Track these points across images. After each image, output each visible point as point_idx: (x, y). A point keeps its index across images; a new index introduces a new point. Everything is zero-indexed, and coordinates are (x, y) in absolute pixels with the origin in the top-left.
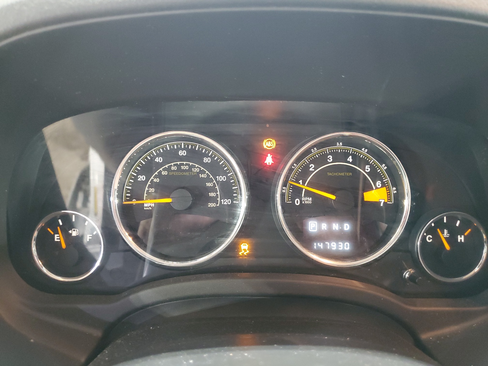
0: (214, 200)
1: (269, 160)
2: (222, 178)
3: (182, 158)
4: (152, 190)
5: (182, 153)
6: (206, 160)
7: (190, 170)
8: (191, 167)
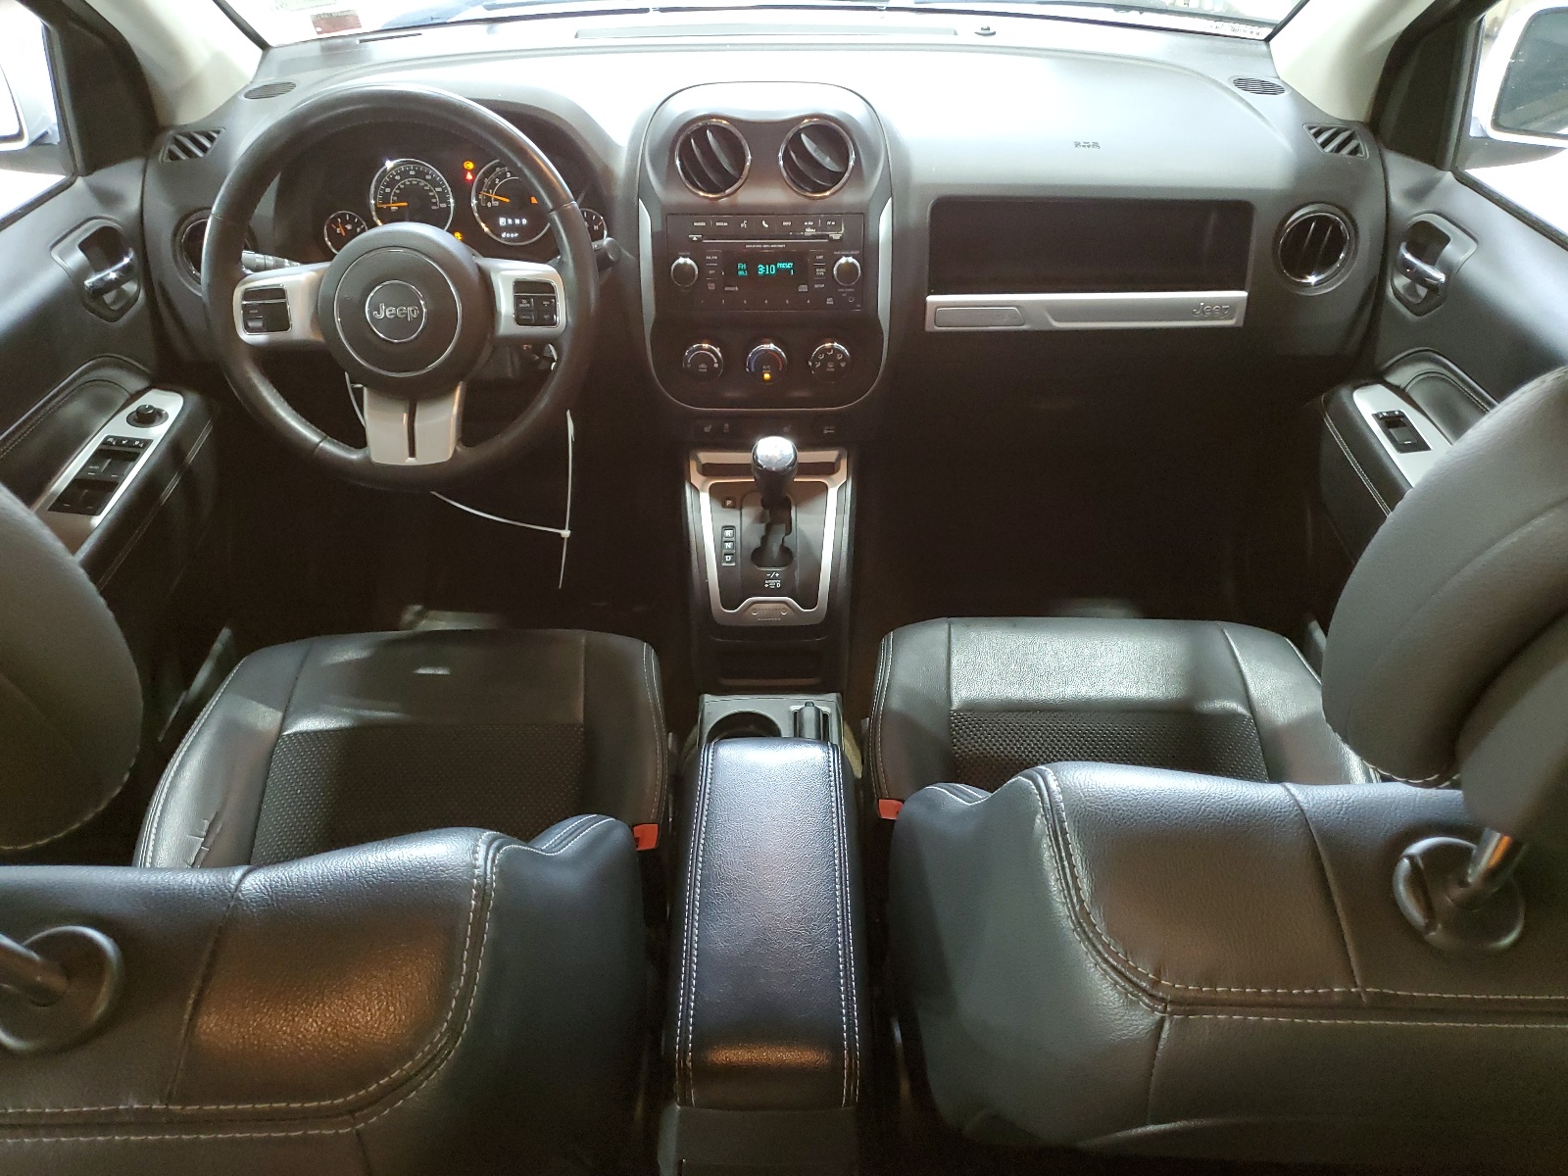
0: (435, 204)
1: (469, 176)
2: (438, 189)
3: (412, 176)
4: (395, 198)
5: (412, 173)
6: (428, 177)
7: (418, 184)
8: (419, 182)
